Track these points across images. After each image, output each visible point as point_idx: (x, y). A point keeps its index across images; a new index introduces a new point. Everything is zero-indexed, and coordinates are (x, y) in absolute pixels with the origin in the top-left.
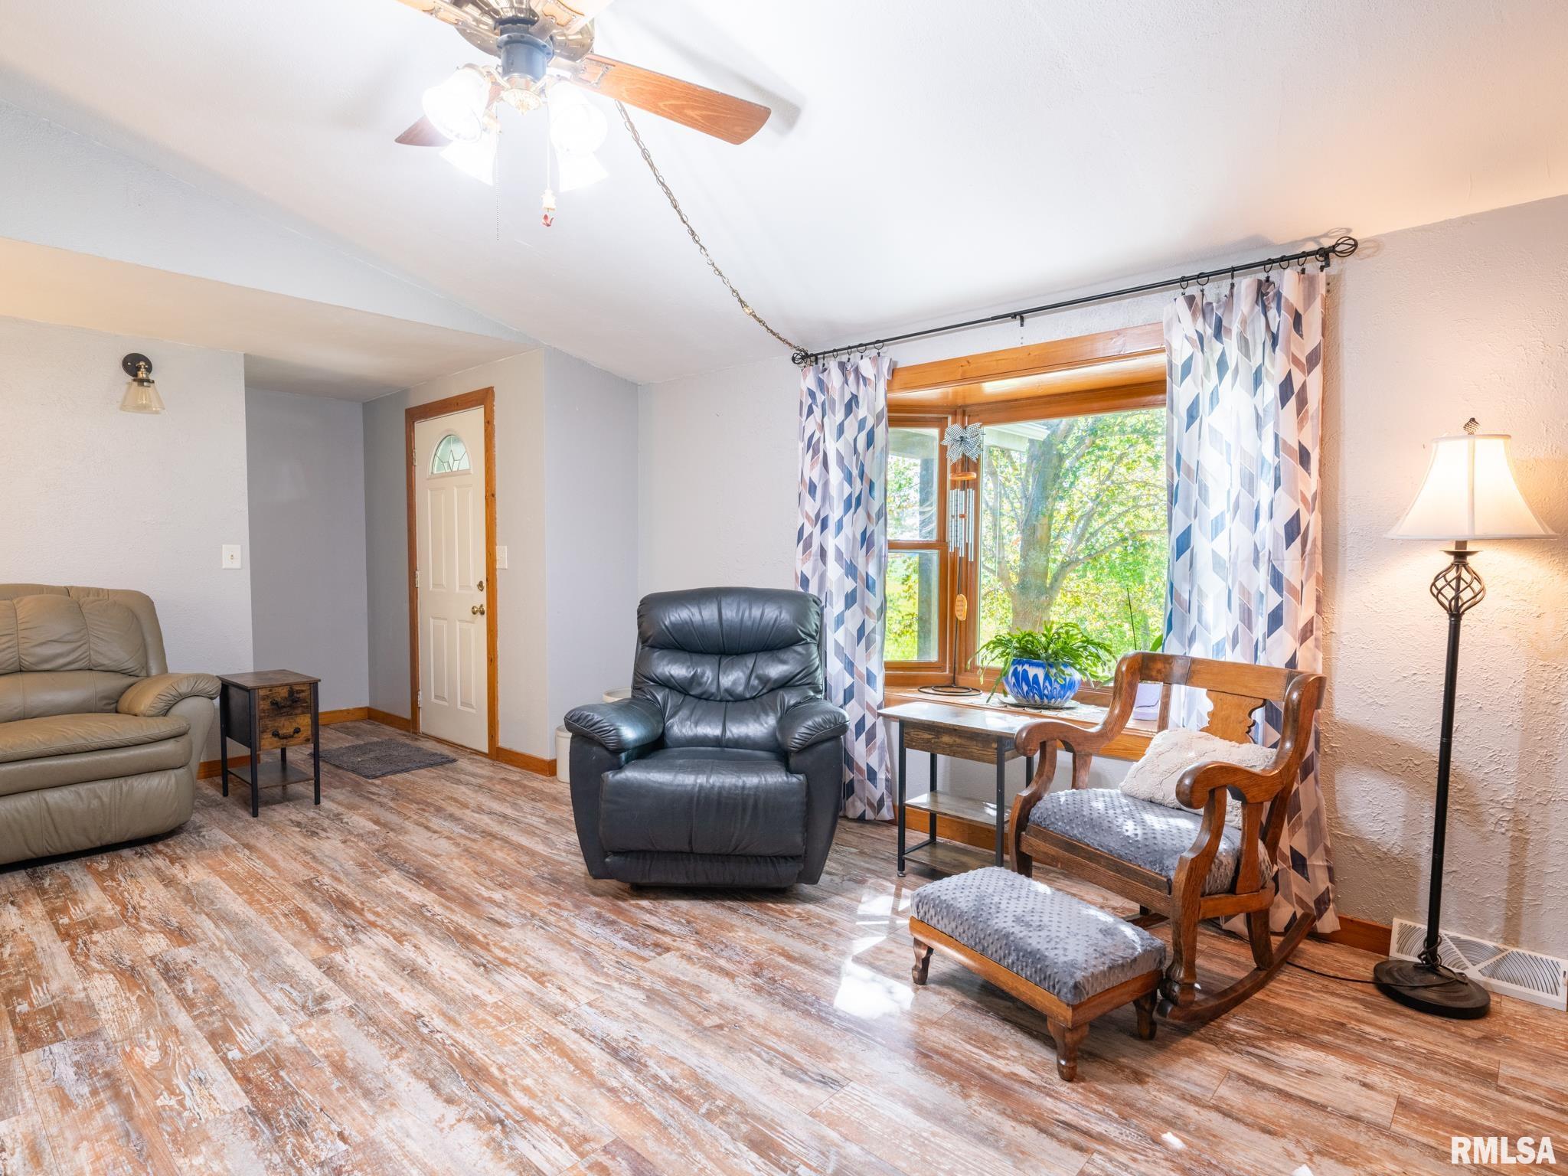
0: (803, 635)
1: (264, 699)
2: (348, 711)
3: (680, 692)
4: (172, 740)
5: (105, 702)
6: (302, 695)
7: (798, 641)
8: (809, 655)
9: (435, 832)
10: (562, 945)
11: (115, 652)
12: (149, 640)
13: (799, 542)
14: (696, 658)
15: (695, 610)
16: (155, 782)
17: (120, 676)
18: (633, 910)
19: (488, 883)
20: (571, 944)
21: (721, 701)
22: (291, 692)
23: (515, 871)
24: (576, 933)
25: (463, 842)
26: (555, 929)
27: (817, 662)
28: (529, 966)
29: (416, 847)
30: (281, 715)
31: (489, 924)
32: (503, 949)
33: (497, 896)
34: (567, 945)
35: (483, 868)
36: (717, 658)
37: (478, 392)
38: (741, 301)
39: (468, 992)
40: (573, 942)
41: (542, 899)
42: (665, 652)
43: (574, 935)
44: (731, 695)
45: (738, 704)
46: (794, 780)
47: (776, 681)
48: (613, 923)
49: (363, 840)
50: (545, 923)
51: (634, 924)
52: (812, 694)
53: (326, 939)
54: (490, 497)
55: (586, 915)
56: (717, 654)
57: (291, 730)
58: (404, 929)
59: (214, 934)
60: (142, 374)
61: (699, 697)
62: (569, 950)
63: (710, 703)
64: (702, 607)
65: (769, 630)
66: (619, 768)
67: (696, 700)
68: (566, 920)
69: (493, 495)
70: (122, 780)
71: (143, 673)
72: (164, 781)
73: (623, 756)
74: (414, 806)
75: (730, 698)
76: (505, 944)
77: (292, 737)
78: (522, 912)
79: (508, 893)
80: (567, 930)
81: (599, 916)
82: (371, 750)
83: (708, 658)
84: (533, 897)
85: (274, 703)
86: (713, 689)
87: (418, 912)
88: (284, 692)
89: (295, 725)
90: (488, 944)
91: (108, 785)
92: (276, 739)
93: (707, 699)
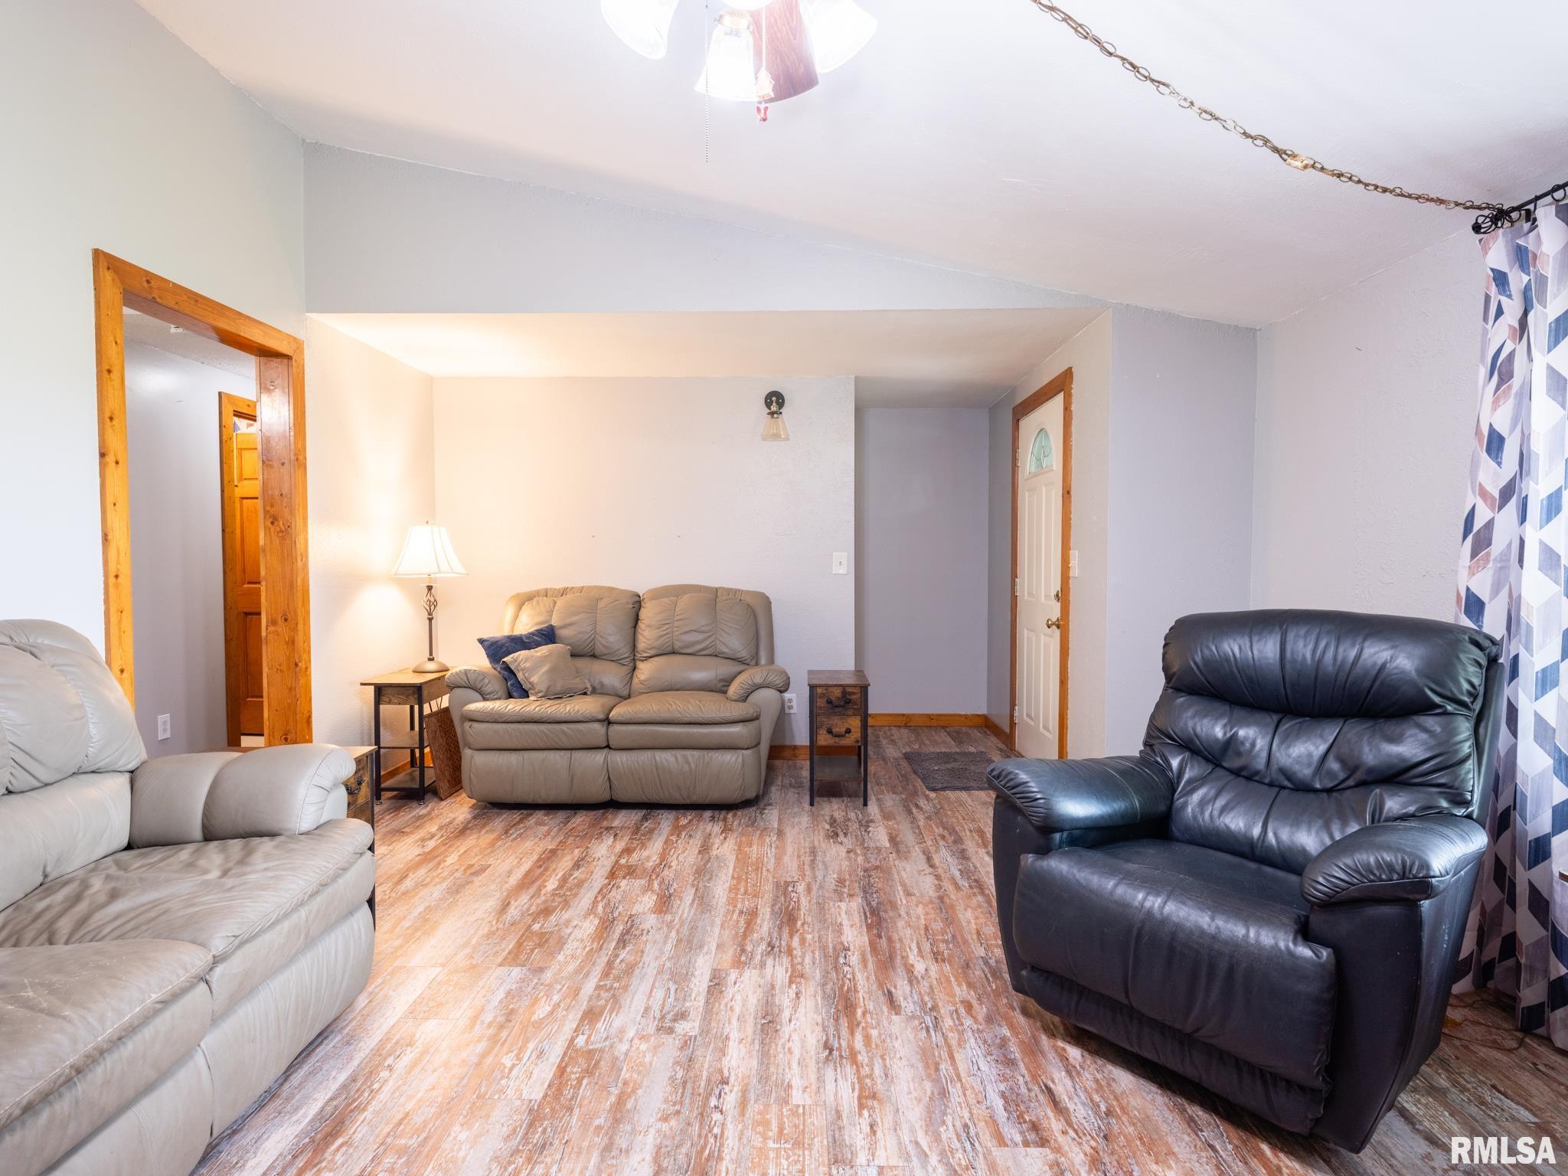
0: (1437, 699)
1: (820, 698)
2: (966, 716)
3: (1207, 760)
4: (741, 724)
5: (722, 684)
6: (853, 697)
7: (1426, 707)
8: (1452, 732)
9: (932, 866)
10: (927, 1066)
11: (734, 642)
12: (763, 633)
13: (1465, 537)
14: (1240, 713)
15: (1245, 642)
16: (729, 758)
17: (736, 663)
18: (1051, 1055)
19: (926, 947)
20: (937, 1069)
21: (1271, 785)
22: (844, 693)
23: (965, 942)
24: (956, 1055)
25: (947, 885)
26: (941, 1040)
27: (1466, 748)
28: (870, 1076)
29: (901, 878)
30: (835, 714)
31: (882, 999)
32: (867, 1039)
33: (920, 967)
34: (931, 1065)
35: (937, 926)
36: (1276, 718)
37: (1060, 376)
38: (1276, 150)
39: (788, 1077)
40: (942, 1067)
41: (961, 991)
42: (1194, 698)
43: (952, 1057)
44: (1289, 779)
45: (1300, 795)
46: (1304, 951)
47: (1370, 771)
48: (1010, 1063)
49: (865, 855)
50: (936, 1026)
51: (1035, 1078)
52: (1444, 804)
53: (743, 951)
54: (1067, 493)
55: (988, 1036)
56: (1276, 711)
57: (843, 730)
58: (808, 969)
59: (684, 909)
60: (774, 408)
61: (1237, 773)
62: (929, 1076)
63: (1252, 785)
64: (1255, 638)
65: (1367, 684)
66: (1044, 851)
67: (1232, 777)
68: (961, 1033)
69: (1068, 492)
70: (706, 752)
71: (753, 663)
72: (733, 759)
73: (1057, 836)
74: (939, 831)
75: (1286, 783)
76: (874, 1033)
77: (843, 736)
78: (926, 998)
79: (934, 969)
80: (949, 1046)
81: (1003, 1043)
82: (955, 760)
83: (1258, 715)
84: (954, 984)
85: (829, 702)
86: (1260, 763)
87: (835, 957)
88: (837, 692)
89: (846, 726)
90: (858, 1024)
91: (696, 753)
92: (830, 736)
93: (1249, 778)
